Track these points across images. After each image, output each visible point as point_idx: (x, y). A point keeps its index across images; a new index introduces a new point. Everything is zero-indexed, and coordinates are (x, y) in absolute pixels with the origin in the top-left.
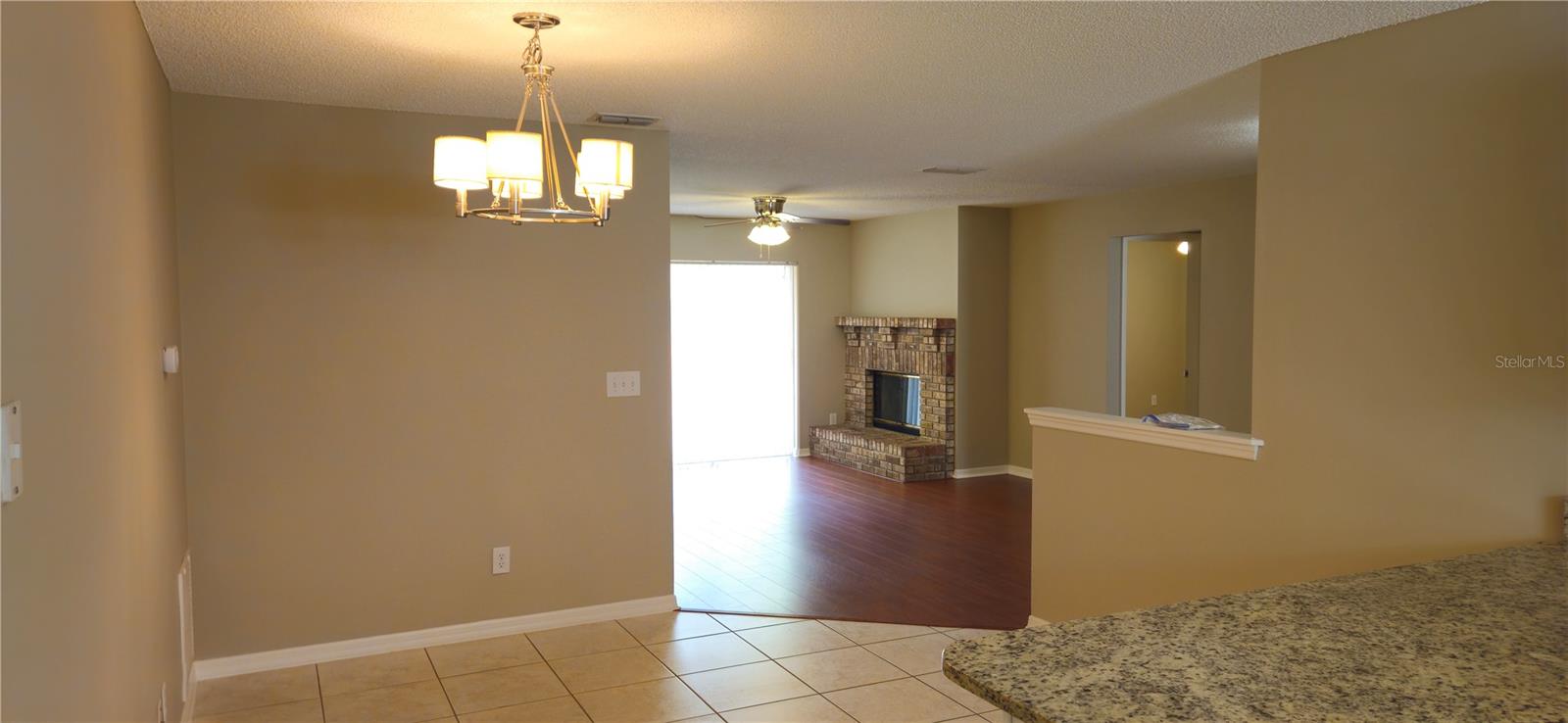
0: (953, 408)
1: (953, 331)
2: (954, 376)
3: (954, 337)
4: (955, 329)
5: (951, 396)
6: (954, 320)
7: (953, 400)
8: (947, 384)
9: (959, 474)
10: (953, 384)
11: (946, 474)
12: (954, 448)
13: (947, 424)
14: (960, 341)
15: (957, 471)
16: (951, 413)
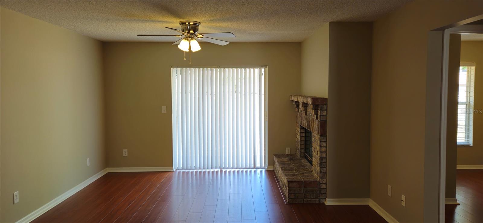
0: (326, 157)
1: (325, 107)
2: (326, 136)
3: (326, 110)
4: (327, 105)
5: (323, 149)
6: (327, 98)
7: (326, 152)
8: (321, 141)
9: (329, 202)
10: (326, 142)
11: (319, 201)
12: (326, 183)
13: (321, 167)
14: (330, 113)
15: (327, 199)
16: (324, 160)
